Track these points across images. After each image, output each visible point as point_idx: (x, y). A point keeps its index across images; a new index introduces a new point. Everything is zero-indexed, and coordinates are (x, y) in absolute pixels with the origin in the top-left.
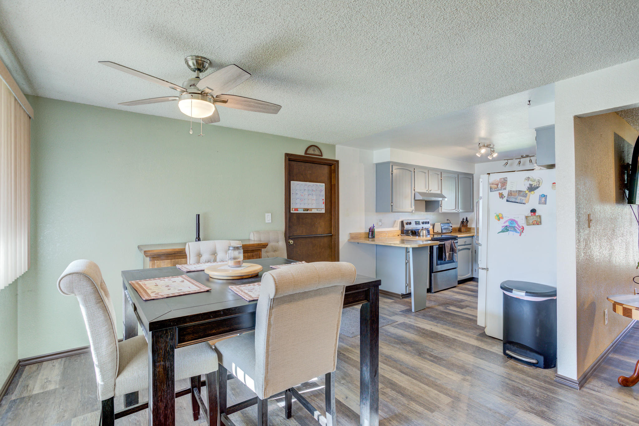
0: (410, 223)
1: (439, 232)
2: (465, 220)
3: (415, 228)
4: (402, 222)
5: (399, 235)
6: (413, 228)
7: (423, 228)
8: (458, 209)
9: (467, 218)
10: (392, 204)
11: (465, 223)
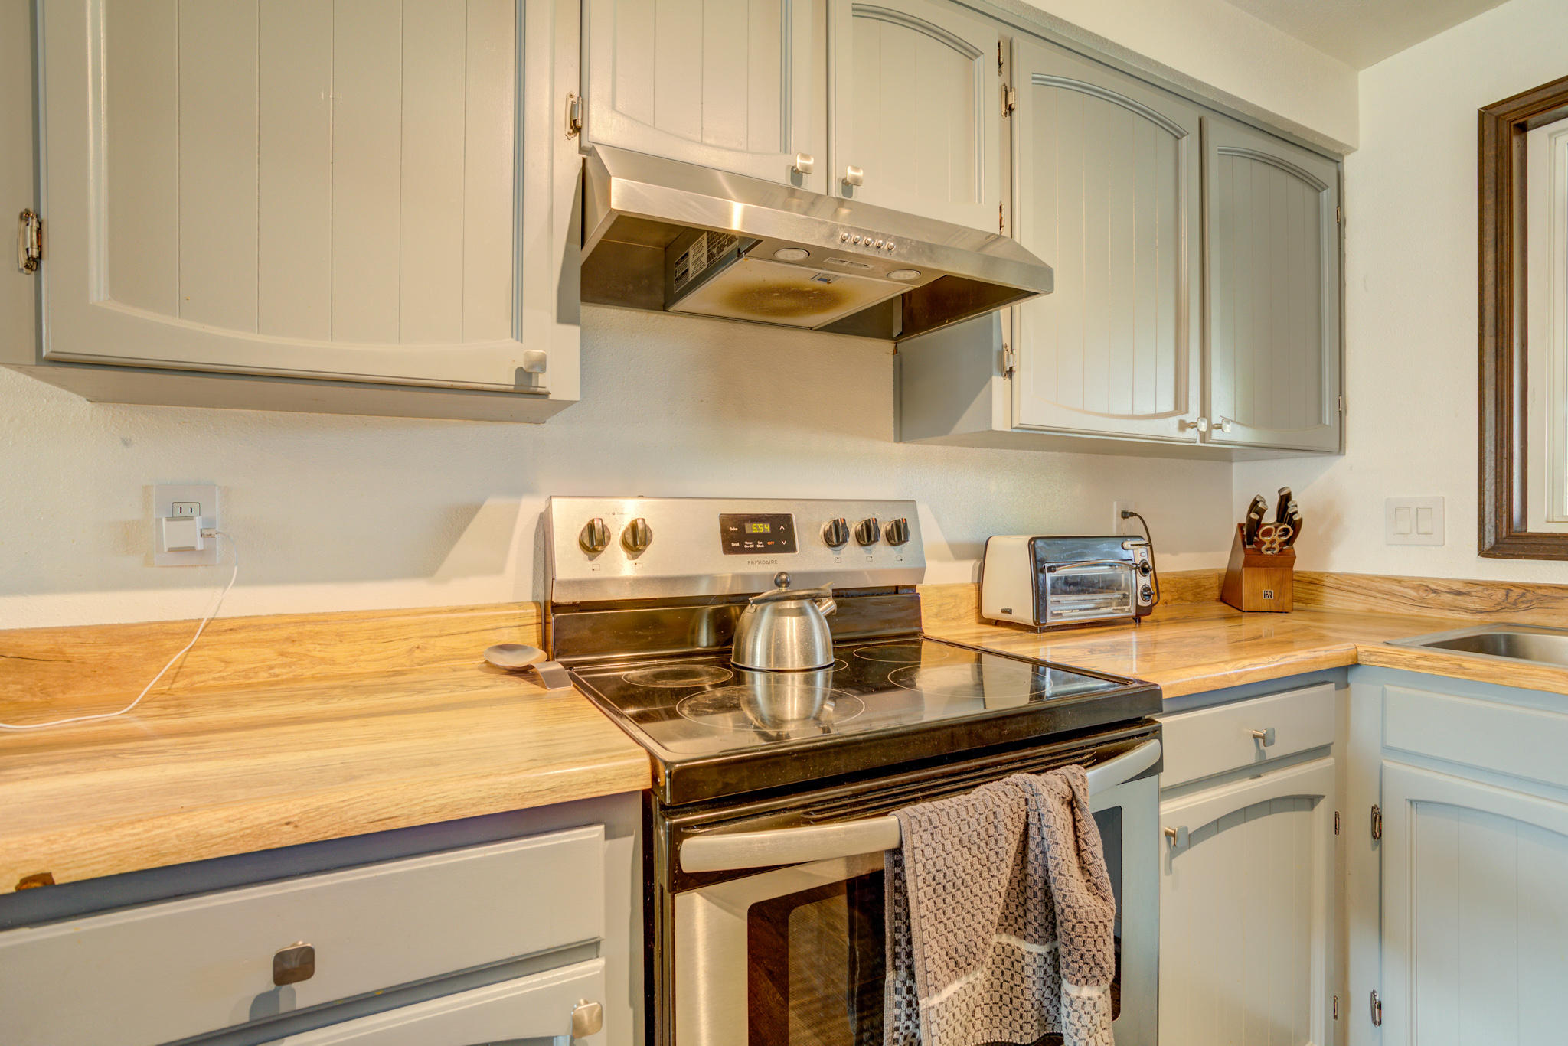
1: (1014, 617)
2: (1270, 518)
8: (1204, 412)
9: (1285, 499)
11: (1271, 542)
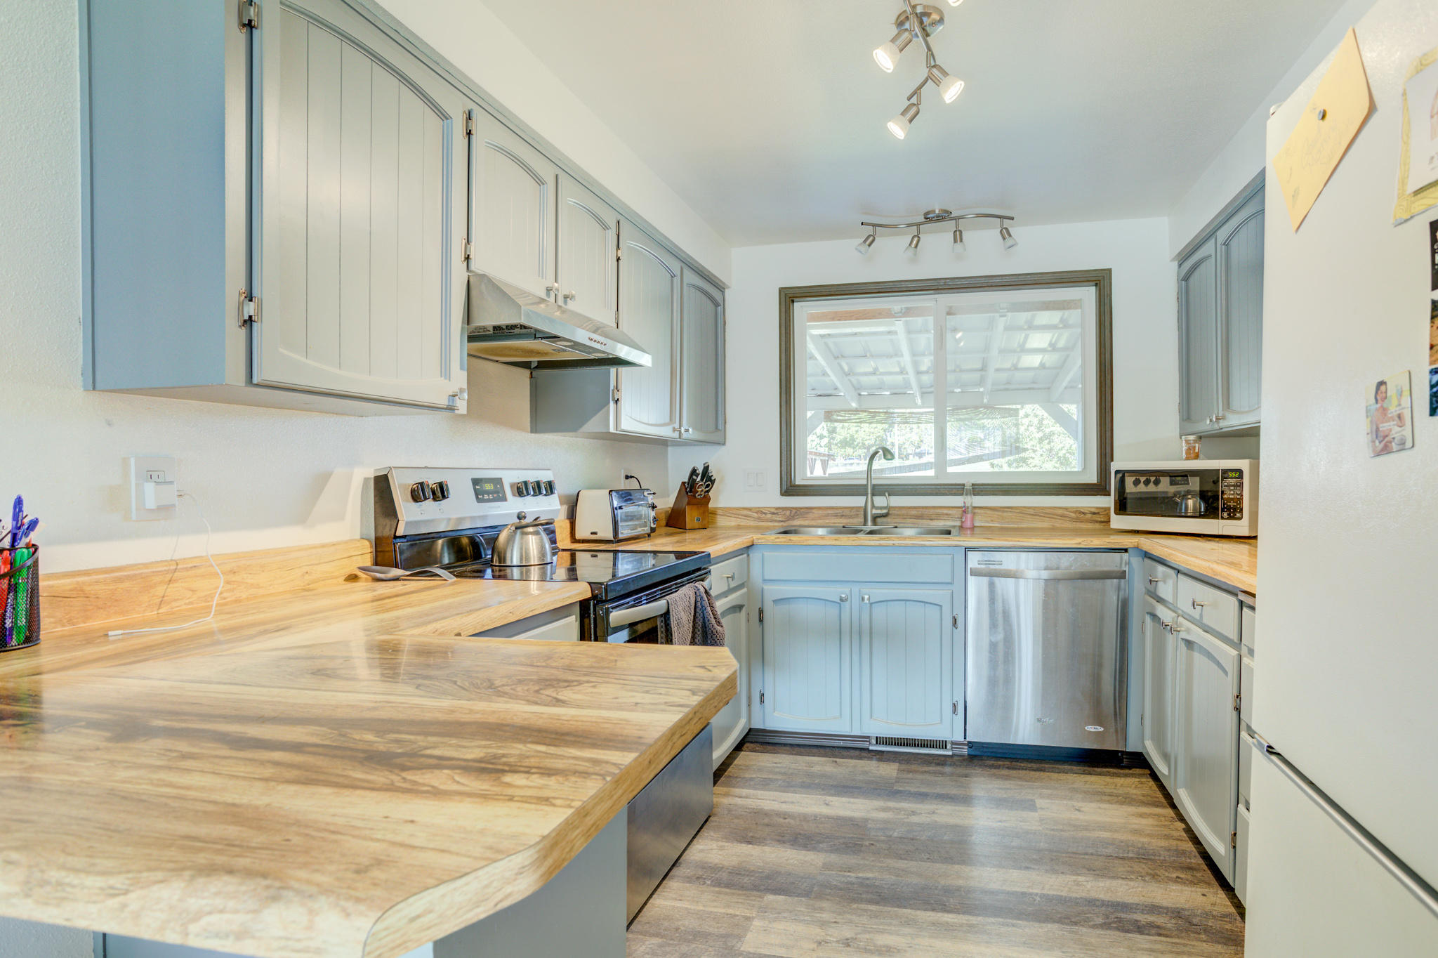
0: (440, 492)
1: (601, 535)
2: (699, 477)
3: (473, 518)
4: (382, 485)
5: (353, 578)
6: (461, 520)
7: (524, 522)
8: (680, 423)
9: (706, 468)
10: (250, 309)
11: (699, 489)
